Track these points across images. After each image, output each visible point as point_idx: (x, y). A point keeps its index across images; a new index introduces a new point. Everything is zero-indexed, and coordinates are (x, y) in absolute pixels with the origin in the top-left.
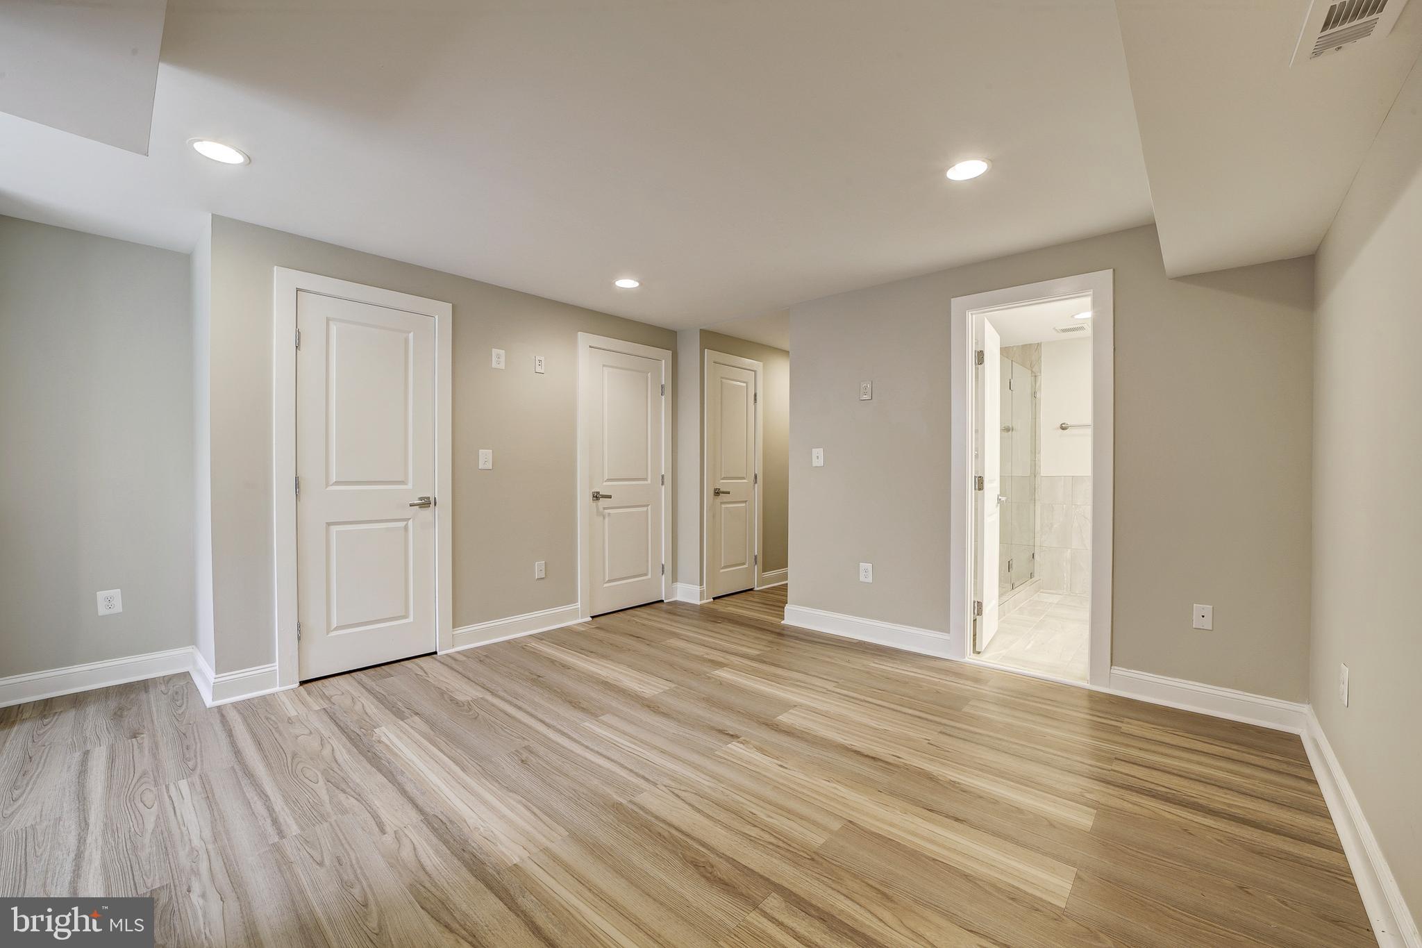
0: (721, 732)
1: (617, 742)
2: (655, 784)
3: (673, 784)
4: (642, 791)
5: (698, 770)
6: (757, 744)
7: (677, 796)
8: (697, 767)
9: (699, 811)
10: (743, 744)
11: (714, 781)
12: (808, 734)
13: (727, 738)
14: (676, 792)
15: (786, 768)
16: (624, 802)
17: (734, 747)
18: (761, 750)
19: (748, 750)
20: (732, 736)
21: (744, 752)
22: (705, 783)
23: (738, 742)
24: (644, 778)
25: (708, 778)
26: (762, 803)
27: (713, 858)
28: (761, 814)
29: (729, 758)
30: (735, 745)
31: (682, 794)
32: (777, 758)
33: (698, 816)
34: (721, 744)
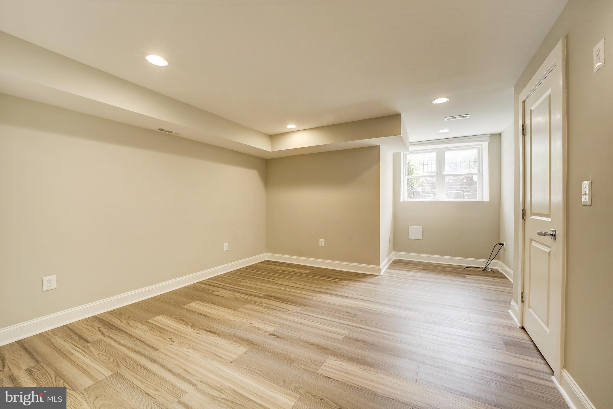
0: (278, 337)
1: (323, 325)
2: (297, 312)
3: (292, 313)
4: (300, 310)
5: (284, 319)
6: (260, 332)
7: (289, 310)
8: (285, 319)
9: (281, 307)
10: (267, 331)
11: (278, 316)
12: (233, 341)
13: (275, 333)
14: (289, 311)
15: (250, 323)
16: (304, 307)
17: (271, 329)
18: (259, 329)
19: (265, 328)
20: (272, 335)
21: (266, 327)
22: (280, 314)
23: (269, 332)
24: (303, 314)
25: (280, 316)
26: (261, 311)
27: (275, 300)
28: (262, 309)
29: (273, 324)
30: (271, 330)
31: (287, 311)
32: (252, 326)
33: (280, 306)
34: (277, 330)
